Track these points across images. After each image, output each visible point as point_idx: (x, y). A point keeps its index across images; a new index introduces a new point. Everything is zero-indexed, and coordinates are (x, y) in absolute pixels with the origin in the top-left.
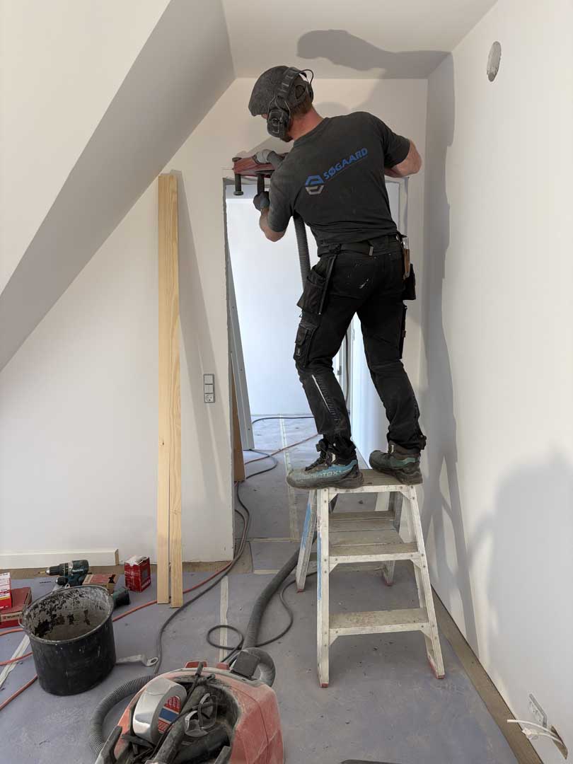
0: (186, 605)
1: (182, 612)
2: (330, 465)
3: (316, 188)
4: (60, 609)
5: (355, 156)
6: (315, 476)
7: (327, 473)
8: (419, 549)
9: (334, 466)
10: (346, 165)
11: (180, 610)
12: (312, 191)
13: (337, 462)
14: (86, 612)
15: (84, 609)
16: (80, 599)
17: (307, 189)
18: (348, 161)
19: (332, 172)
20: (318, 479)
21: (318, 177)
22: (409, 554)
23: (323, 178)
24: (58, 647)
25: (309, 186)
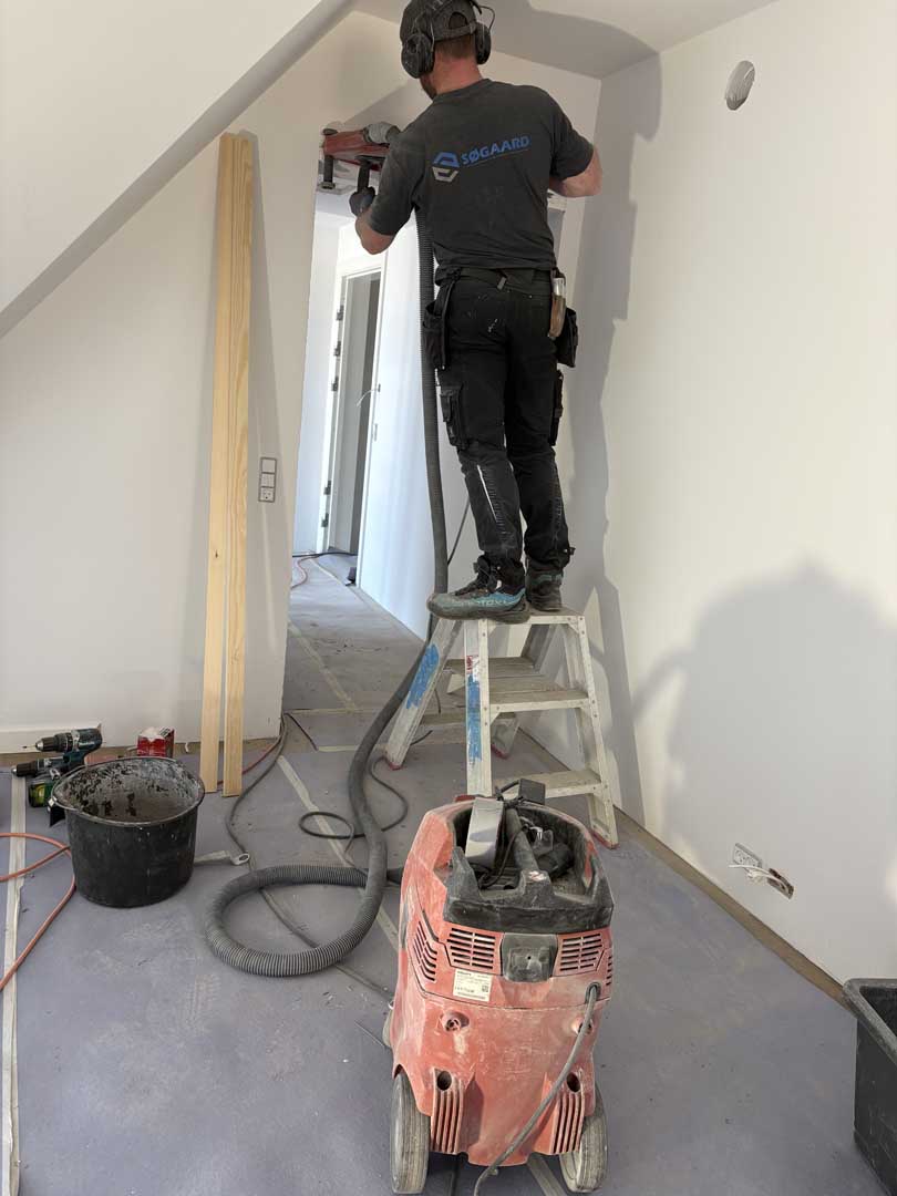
0: (247, 791)
1: (243, 802)
2: (491, 592)
3: (447, 171)
4: (93, 792)
5: (510, 143)
6: (470, 603)
7: (487, 601)
8: (590, 695)
9: (497, 593)
10: (495, 153)
11: (242, 797)
12: (440, 174)
13: (501, 590)
14: (131, 797)
15: (128, 793)
16: (123, 777)
17: (436, 171)
18: (500, 147)
19: (475, 156)
20: (473, 607)
21: (454, 157)
22: (578, 701)
23: (460, 161)
24: (143, 832)
25: (439, 166)
